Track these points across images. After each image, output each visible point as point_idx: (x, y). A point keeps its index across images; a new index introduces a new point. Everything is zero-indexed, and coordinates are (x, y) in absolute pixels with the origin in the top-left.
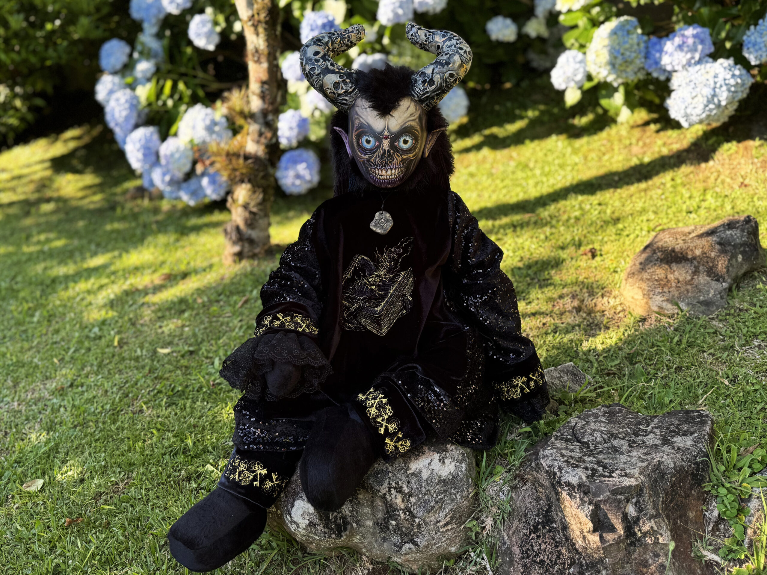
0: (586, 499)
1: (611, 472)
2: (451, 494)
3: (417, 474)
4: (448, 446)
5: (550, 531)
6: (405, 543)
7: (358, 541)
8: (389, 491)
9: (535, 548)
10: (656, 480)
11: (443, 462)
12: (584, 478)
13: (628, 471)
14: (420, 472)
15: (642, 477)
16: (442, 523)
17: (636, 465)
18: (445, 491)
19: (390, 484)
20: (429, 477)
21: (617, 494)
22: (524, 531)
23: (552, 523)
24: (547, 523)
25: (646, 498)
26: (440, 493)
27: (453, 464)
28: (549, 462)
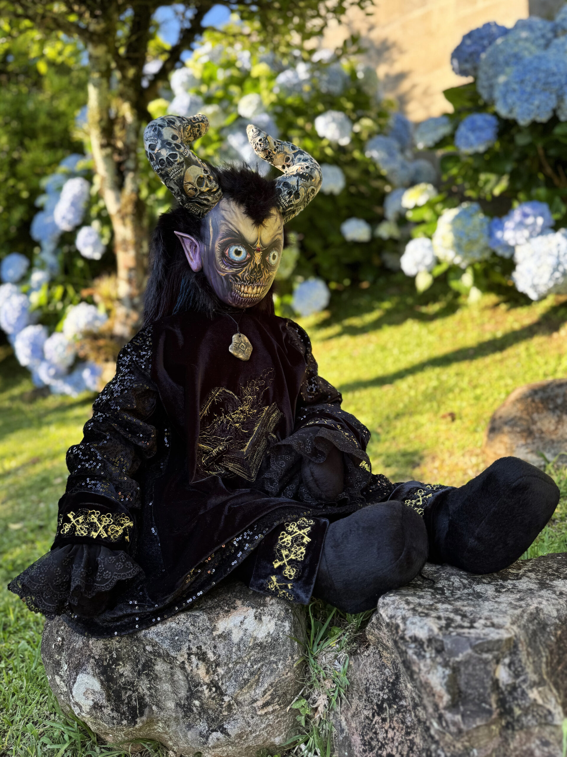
0: (439, 659)
1: (472, 622)
2: (270, 663)
3: (226, 636)
4: (268, 599)
5: (398, 711)
6: (213, 731)
7: (161, 730)
8: (189, 659)
9: (381, 736)
10: (534, 633)
11: (260, 619)
12: (436, 630)
13: (495, 621)
14: (229, 633)
15: (515, 627)
16: (260, 703)
17: (505, 612)
18: (263, 659)
19: (189, 649)
20: (242, 639)
21: (482, 651)
22: (366, 713)
23: (401, 700)
24: (394, 699)
25: (523, 655)
26: (256, 661)
27: (273, 622)
28: (390, 612)
